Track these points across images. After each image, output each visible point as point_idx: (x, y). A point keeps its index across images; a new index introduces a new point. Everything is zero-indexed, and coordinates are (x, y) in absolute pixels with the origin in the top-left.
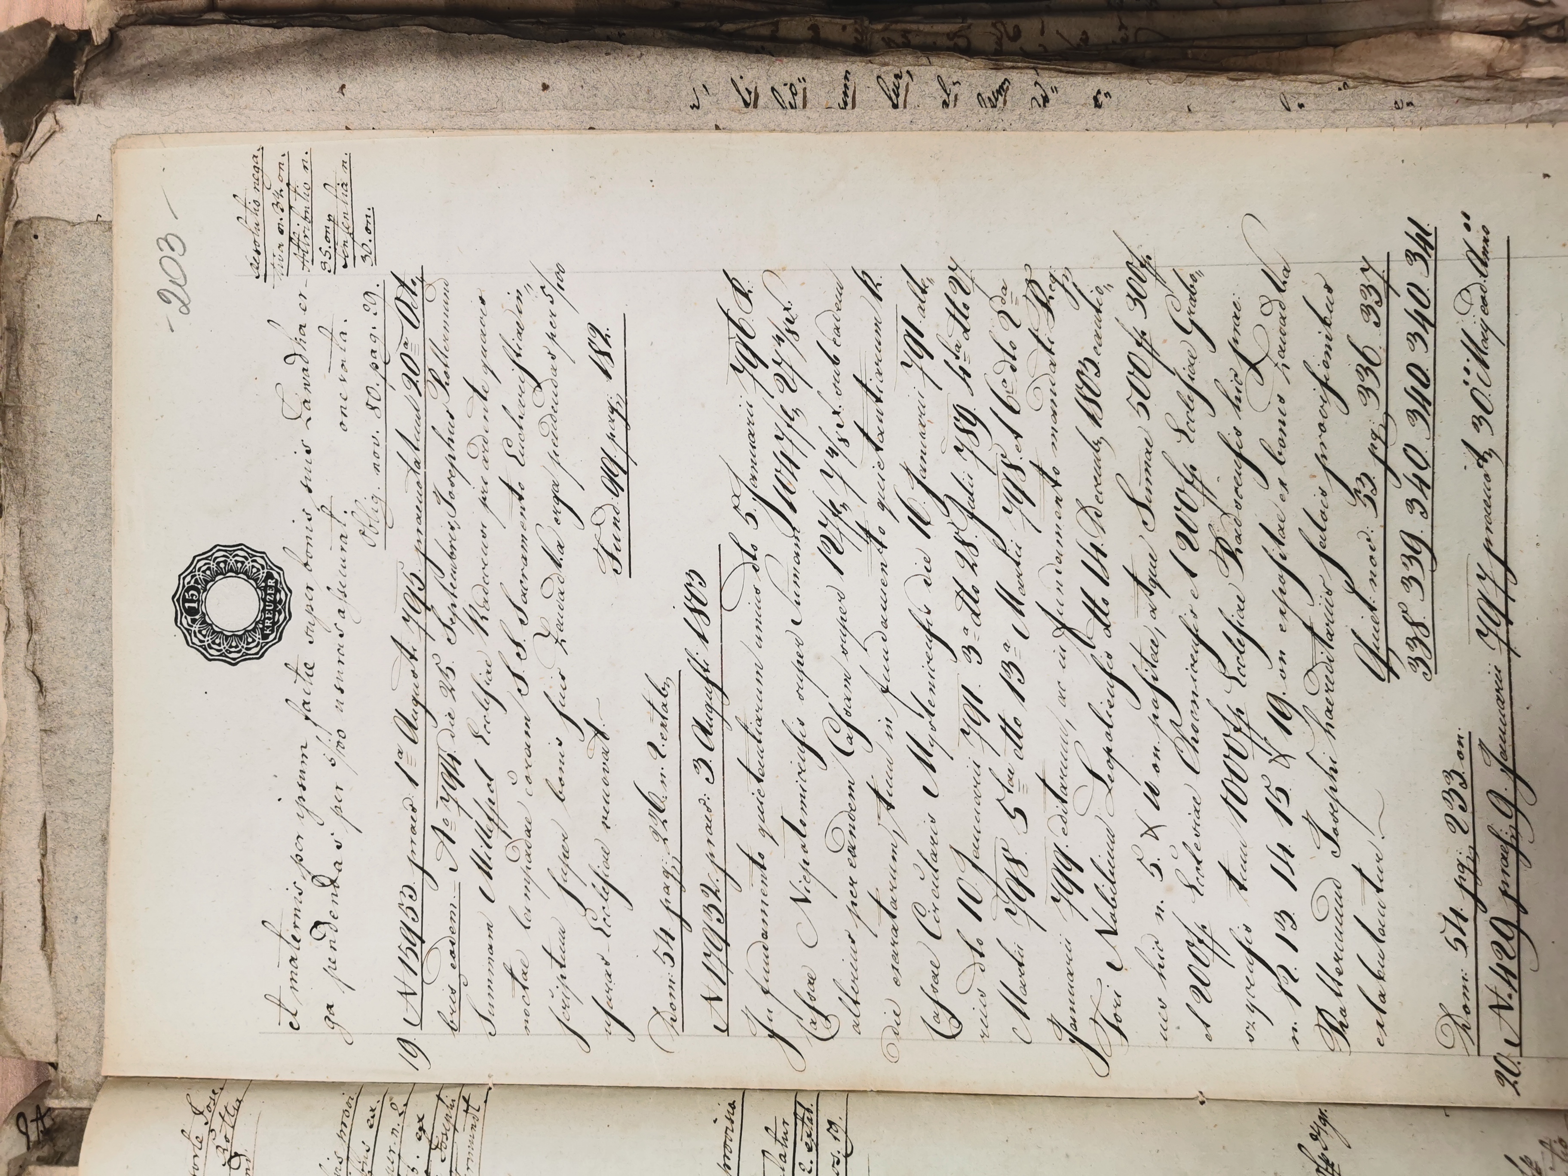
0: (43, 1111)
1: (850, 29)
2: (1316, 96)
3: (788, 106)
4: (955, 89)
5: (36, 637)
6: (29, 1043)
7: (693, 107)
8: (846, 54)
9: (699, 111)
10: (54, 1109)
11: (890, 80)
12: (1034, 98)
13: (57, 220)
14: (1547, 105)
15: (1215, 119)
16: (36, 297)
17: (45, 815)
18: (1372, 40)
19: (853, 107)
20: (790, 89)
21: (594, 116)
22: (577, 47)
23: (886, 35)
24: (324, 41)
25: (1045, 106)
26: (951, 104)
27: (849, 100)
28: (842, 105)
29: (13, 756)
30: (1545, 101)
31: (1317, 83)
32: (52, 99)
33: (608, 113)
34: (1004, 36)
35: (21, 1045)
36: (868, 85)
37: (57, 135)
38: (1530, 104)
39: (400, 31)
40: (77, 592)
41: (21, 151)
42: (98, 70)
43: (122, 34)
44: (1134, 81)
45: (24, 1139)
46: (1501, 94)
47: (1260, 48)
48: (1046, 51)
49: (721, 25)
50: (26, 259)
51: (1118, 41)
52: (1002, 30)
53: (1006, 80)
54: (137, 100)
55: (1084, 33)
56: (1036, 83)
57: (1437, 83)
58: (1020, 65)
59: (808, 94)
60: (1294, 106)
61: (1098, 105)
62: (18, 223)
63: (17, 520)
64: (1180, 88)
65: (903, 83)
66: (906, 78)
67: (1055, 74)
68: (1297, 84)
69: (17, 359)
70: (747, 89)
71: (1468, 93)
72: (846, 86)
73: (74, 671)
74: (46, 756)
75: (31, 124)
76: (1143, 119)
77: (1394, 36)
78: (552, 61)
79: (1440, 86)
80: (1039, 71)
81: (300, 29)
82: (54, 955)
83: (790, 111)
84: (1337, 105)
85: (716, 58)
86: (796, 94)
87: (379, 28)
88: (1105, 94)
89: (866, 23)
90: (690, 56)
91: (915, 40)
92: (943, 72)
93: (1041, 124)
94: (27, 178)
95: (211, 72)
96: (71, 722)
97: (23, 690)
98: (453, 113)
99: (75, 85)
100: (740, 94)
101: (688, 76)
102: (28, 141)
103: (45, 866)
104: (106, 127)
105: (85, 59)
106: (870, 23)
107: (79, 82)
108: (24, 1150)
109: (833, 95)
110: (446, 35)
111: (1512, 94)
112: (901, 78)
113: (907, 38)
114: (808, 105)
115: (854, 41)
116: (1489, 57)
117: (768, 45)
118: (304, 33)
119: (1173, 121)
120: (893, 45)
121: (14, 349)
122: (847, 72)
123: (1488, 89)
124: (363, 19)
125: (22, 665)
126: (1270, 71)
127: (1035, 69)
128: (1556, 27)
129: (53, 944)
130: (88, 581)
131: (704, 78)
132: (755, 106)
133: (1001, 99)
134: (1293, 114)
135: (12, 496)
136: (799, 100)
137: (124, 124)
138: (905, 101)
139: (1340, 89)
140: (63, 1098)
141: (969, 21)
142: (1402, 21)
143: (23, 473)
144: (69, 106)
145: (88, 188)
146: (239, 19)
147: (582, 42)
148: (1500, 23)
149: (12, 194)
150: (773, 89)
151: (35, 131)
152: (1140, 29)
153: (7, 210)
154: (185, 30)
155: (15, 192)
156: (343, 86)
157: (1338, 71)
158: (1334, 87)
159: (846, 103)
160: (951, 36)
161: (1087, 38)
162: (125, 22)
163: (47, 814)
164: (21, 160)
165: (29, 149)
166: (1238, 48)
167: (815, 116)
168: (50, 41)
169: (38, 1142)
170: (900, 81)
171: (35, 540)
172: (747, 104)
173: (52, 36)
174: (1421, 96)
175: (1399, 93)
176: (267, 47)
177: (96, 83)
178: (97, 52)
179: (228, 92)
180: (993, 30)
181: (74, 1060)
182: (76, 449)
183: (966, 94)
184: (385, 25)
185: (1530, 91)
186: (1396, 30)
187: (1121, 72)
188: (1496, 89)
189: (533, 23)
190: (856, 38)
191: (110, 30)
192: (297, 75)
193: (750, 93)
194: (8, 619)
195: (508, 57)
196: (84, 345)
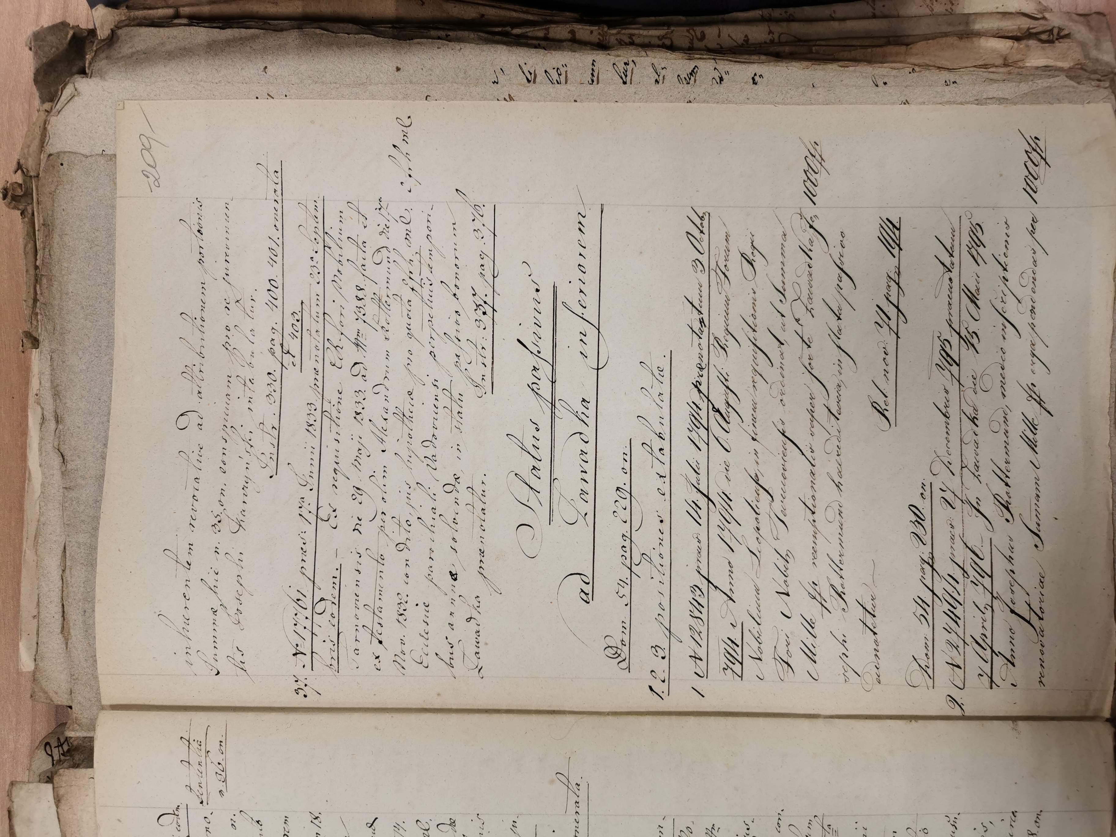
0: (62, 740)
1: (595, 33)
2: (895, 77)
3: (556, 82)
4: (663, 72)
5: (60, 427)
6: (56, 693)
7: (494, 82)
8: (593, 49)
9: (498, 85)
10: (71, 738)
11: (621, 66)
12: (714, 78)
13: (75, 153)
14: (1042, 83)
15: (830, 92)
16: (62, 203)
17: (65, 544)
18: (930, 41)
19: (598, 83)
20: (557, 71)
21: (430, 88)
22: (419, 43)
23: (618, 37)
24: (253, 38)
25: (720, 83)
26: (661, 82)
27: (595, 79)
28: (590, 82)
29: (46, 505)
30: (1039, 81)
31: (895, 69)
32: (72, 75)
33: (439, 86)
34: (695, 37)
35: (51, 694)
36: (607, 69)
37: (76, 98)
38: (1031, 83)
39: (303, 32)
40: (88, 397)
41: (51, 109)
42: (102, 55)
43: (119, 32)
44: (778, 67)
45: (50, 758)
46: (1013, 77)
47: (859, 46)
48: (721, 47)
49: (512, 29)
50: (55, 179)
51: (768, 41)
52: (693, 34)
53: (696, 66)
54: (129, 75)
55: (746, 36)
56: (715, 69)
57: (972, 69)
58: (705, 57)
59: (568, 75)
60: (881, 84)
61: (755, 83)
62: (50, 155)
63: (49, 349)
64: (807, 72)
65: (629, 68)
66: (631, 65)
67: (727, 62)
68: (882, 69)
69: (49, 244)
70: (529, 71)
71: (992, 76)
72: (593, 69)
73: (86, 449)
74: (67, 505)
75: (58, 89)
76: (784, 92)
77: (944, 39)
78: (403, 52)
79: (974, 71)
80: (717, 61)
81: (237, 30)
82: (70, 637)
83: (557, 85)
84: (909, 83)
85: (509, 51)
86: (561, 75)
87: (289, 30)
88: (759, 76)
89: (606, 29)
90: (492, 50)
91: (637, 40)
92: (655, 61)
93: (718, 95)
94: (56, 126)
95: (178, 57)
96: (83, 482)
97: (52, 461)
98: (338, 85)
99: (87, 65)
100: (525, 74)
101: (491, 62)
102: (56, 102)
103: (64, 578)
104: (108, 93)
105: (95, 49)
106: (608, 29)
107: (90, 64)
108: (51, 766)
109: (585, 75)
110: (334, 35)
111: (1019, 77)
112: (628, 64)
113: (632, 39)
114: (569, 82)
115: (597, 41)
116: (1004, 53)
117: (543, 43)
118: (240, 33)
119: (803, 93)
120: (623, 43)
121: (47, 238)
122: (594, 60)
123: (1003, 73)
124: (279, 24)
125: (52, 445)
126: (865, 61)
127: (714, 59)
128: (1048, 33)
129: (69, 630)
130: (96, 390)
131: (502, 64)
132: (534, 82)
133: (692, 78)
134: (879, 89)
135: (46, 334)
136: (563, 78)
137: (121, 91)
138: (631, 79)
139: (910, 73)
140: (77, 731)
141: (672, 28)
142: (950, 29)
143: (53, 319)
144: (84, 79)
145: (96, 133)
146: (198, 23)
147: (422, 40)
148: (1012, 31)
149: (46, 137)
150: (546, 71)
151: (61, 96)
152: (782, 34)
153: (43, 147)
154: (162, 30)
155: (48, 135)
156: (266, 67)
157: (908, 61)
158: (906, 71)
159: (593, 81)
160: (660, 37)
161: (748, 40)
162: (122, 25)
163: (67, 543)
164: (52, 114)
165: (57, 107)
166: (845, 46)
167: (573, 88)
168: (69, 36)
169: (60, 761)
170: (628, 67)
171: (61, 363)
172: (529, 81)
173: (71, 33)
174: (962, 78)
175: (948, 75)
176: (215, 41)
177: (102, 64)
178: (103, 43)
179: (189, 71)
180: (687, 34)
181: (83, 706)
182: (88, 304)
183: (670, 76)
184: (293, 28)
185: (1032, 75)
186: (946, 35)
187: (769, 62)
188: (1010, 73)
189: (390, 28)
190: (599, 39)
191: (112, 30)
192: (235, 60)
193: (531, 74)
194: (43, 414)
195: (374, 49)
196: (94, 236)
